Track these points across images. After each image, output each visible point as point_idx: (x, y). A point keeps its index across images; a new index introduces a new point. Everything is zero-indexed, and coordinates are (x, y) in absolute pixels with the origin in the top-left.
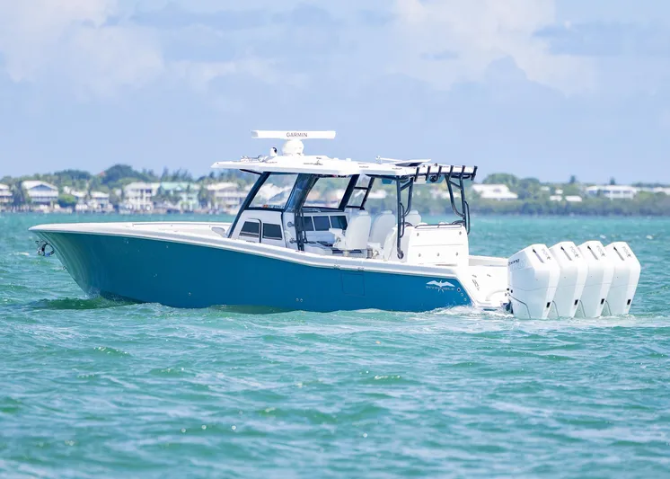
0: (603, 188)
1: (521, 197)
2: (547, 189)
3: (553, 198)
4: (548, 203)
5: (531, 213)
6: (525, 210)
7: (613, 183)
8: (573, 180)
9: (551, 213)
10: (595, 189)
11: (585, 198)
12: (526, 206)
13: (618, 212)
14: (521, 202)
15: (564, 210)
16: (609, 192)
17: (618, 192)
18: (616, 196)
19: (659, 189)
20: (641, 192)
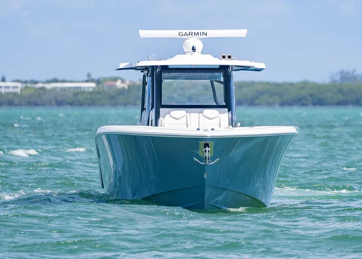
13: (10, 103)
17: (9, 87)
18: (7, 90)
19: (40, 85)
20: (26, 87)
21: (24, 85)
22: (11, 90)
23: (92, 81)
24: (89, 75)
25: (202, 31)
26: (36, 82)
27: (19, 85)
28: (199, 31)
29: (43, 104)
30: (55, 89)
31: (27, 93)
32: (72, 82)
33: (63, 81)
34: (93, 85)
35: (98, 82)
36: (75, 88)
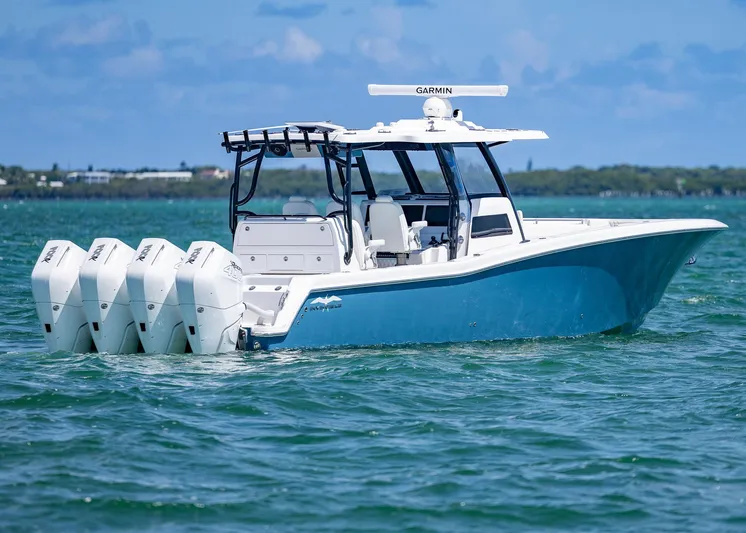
0: (81, 174)
1: (10, 182)
2: (33, 176)
3: (39, 184)
4: (37, 188)
5: (21, 197)
6: (17, 195)
7: (90, 169)
8: (55, 167)
9: (39, 196)
10: (75, 175)
11: (67, 182)
12: (16, 191)
13: (99, 196)
14: (12, 188)
15: (52, 194)
16: (88, 178)
17: (96, 178)
18: (94, 181)
19: (130, 175)
20: (116, 179)
21: (113, 176)
22: (99, 181)
23: (188, 170)
24: (183, 164)
25: (445, 87)
26: (125, 172)
27: (107, 175)
28: (442, 87)
29: (136, 196)
30: (147, 179)
31: (117, 184)
32: (164, 171)
33: (155, 171)
34: (188, 175)
35: (194, 171)
36: (170, 178)
